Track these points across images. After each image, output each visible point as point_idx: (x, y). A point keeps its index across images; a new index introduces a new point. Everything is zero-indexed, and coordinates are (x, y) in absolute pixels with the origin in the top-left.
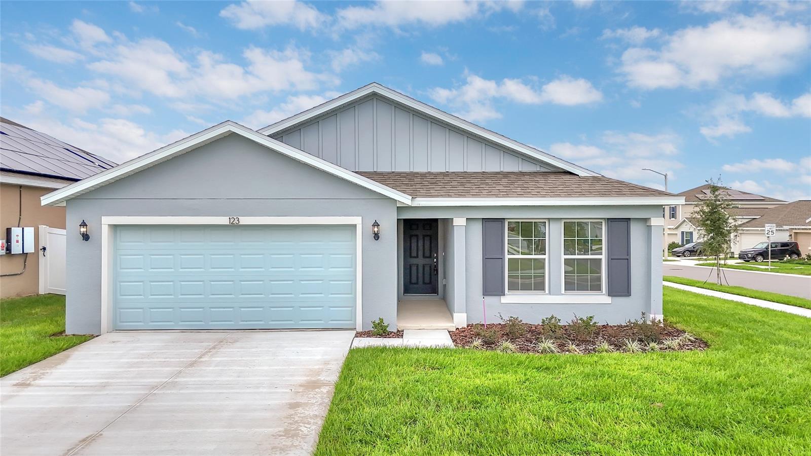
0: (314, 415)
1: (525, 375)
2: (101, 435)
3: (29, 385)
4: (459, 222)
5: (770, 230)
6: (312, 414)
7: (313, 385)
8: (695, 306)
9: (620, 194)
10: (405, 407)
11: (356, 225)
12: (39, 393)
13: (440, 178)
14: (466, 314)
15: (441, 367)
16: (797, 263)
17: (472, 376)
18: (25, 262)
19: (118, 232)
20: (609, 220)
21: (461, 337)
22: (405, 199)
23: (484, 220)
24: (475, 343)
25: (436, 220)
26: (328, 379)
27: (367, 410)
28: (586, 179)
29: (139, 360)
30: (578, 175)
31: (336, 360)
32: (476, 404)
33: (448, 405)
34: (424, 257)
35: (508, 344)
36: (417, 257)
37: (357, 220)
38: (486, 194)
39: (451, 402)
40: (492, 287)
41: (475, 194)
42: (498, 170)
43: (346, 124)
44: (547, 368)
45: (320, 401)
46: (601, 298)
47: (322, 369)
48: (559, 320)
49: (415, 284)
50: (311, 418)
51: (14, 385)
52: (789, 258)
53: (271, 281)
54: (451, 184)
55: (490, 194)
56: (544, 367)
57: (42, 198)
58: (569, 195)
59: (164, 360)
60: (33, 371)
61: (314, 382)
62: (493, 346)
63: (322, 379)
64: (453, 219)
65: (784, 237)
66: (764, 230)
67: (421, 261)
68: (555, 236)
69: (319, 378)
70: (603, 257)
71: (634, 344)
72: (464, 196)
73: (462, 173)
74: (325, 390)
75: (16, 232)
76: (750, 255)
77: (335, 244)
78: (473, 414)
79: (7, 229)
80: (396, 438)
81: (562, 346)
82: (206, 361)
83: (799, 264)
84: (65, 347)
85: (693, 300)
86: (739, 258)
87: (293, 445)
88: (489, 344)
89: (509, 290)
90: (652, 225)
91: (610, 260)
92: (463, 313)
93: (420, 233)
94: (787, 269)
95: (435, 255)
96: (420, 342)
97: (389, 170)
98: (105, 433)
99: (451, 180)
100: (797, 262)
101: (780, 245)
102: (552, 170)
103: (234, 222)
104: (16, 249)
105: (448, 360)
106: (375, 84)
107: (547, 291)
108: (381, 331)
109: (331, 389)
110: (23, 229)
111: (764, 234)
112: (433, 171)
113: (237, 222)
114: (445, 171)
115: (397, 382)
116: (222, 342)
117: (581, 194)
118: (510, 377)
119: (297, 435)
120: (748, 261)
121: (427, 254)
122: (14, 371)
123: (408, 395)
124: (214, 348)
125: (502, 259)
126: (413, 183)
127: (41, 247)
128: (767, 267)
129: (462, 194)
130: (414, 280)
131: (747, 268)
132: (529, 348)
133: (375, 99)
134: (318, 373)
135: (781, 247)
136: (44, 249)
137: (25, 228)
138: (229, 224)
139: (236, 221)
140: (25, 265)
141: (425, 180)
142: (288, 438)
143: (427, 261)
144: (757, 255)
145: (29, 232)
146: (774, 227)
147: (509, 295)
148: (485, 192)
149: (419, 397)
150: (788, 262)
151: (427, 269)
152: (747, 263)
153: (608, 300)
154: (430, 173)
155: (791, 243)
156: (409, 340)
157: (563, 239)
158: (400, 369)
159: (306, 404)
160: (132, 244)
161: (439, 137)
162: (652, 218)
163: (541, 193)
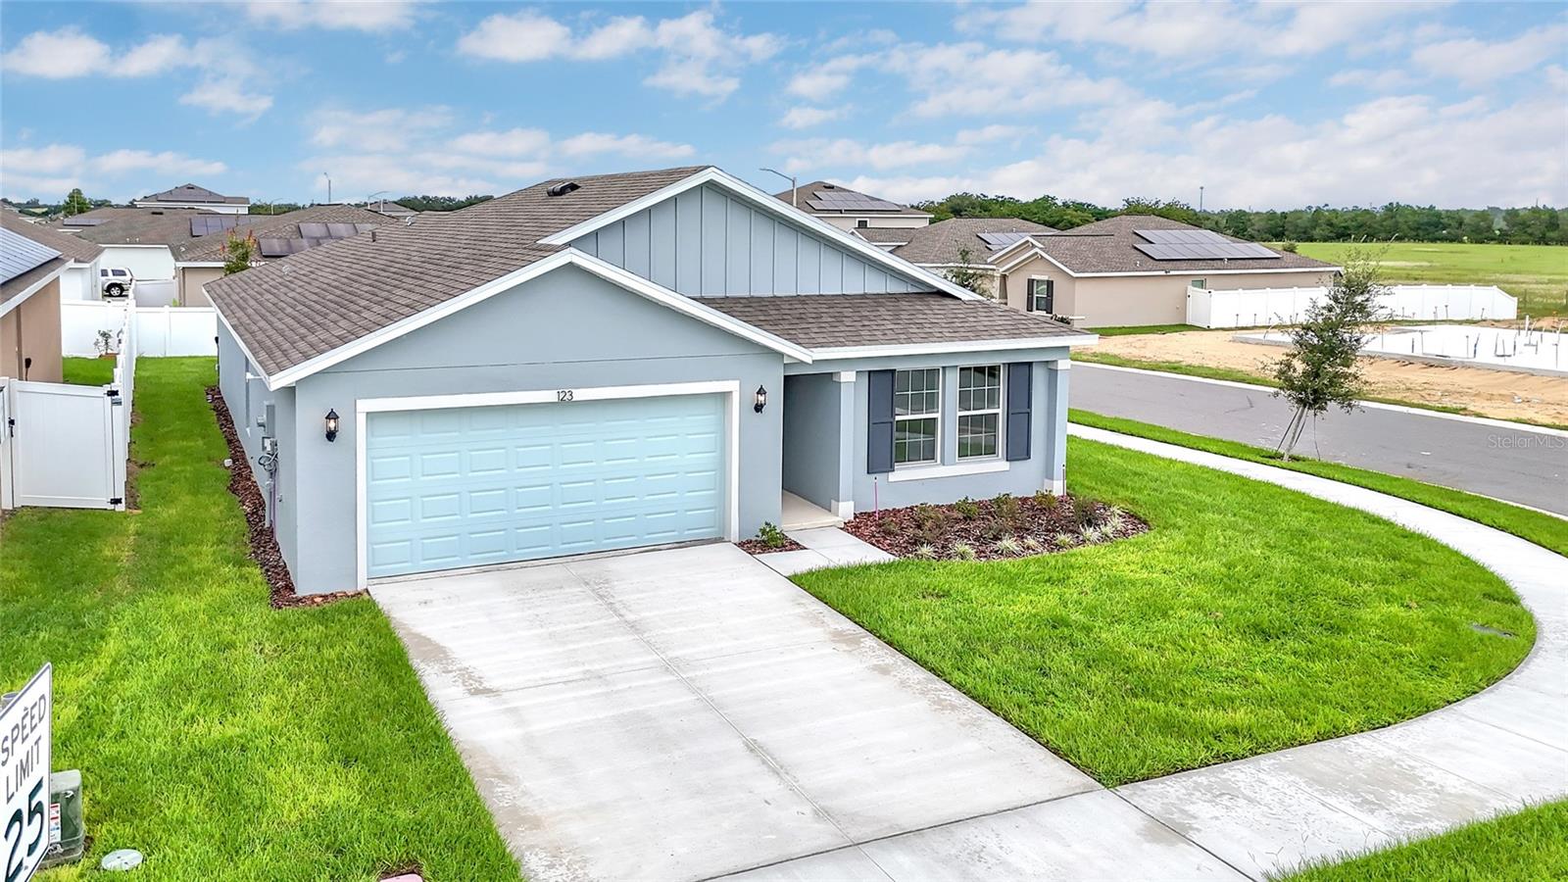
3: (491, 690)
4: (847, 377)
6: (920, 678)
7: (847, 639)
11: (731, 392)
14: (852, 502)
19: (370, 421)
20: (1009, 364)
22: (802, 355)
23: (872, 372)
28: (973, 305)
30: (961, 299)
31: (801, 596)
37: (732, 386)
38: (883, 338)
40: (878, 462)
42: (862, 292)
45: (897, 660)
46: (997, 465)
47: (811, 613)
55: (887, 338)
61: (839, 634)
63: (839, 628)
64: (839, 373)
69: (831, 626)
70: (1000, 411)
74: (871, 644)
77: (694, 420)
87: (973, 718)
89: (897, 463)
90: (1059, 368)
91: (1009, 414)
92: (849, 500)
102: (926, 290)
103: (567, 398)
107: (939, 462)
112: (779, 294)
113: (571, 397)
114: (795, 294)
117: (991, 335)
119: (956, 706)
125: (892, 423)
126: (771, 317)
129: (854, 339)
133: (704, 188)
134: (816, 618)
136: (11, 423)
138: (557, 400)
139: (568, 396)
142: (952, 711)
147: (899, 469)
153: (1005, 465)
154: (777, 298)
157: (958, 390)
159: (891, 667)
160: (391, 438)
162: (1059, 361)
163: (945, 334)
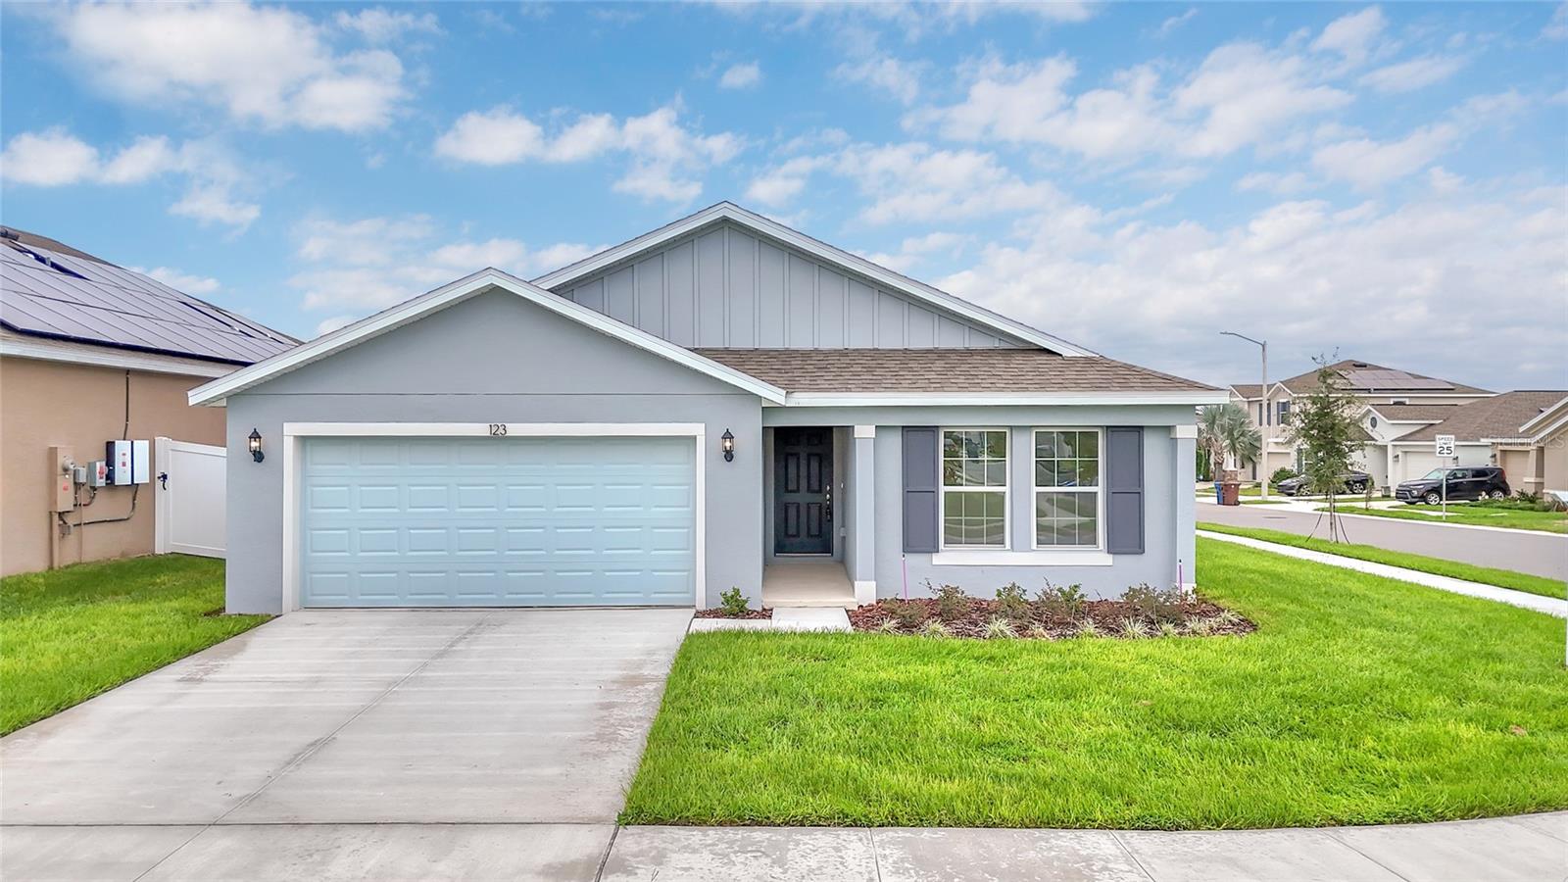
0: (637, 717)
1: (957, 666)
2: (334, 738)
3: (201, 680)
4: (864, 431)
5: (1445, 446)
6: (634, 716)
7: (633, 682)
8: (1261, 573)
9: (1125, 386)
10: (772, 706)
11: (695, 437)
12: (221, 691)
13: (832, 359)
14: (874, 583)
15: (830, 657)
16: (1499, 507)
17: (875, 668)
18: (134, 499)
19: (308, 448)
20: (1110, 429)
21: (864, 618)
22: (775, 395)
23: (906, 429)
24: (886, 626)
25: (830, 429)
26: (655, 673)
27: (715, 708)
28: (1074, 360)
29: (358, 649)
30: (1061, 355)
31: (666, 649)
32: (876, 702)
33: (836, 704)
34: (809, 490)
35: (937, 626)
36: (798, 490)
37: (697, 430)
38: (907, 386)
39: (840, 700)
40: (918, 539)
41: (890, 386)
42: (931, 347)
43: (679, 272)
44: (992, 658)
45: (645, 701)
46: (1096, 557)
47: (645, 660)
48: (1024, 591)
49: (794, 536)
50: (633, 720)
51: (179, 681)
52: (1487, 497)
53: (557, 528)
54: (852, 369)
55: (914, 386)
56: (987, 656)
57: (190, 393)
58: (1042, 387)
59: (395, 649)
60: (199, 662)
61: (634, 677)
62: (914, 629)
63: (646, 673)
64: (853, 427)
65: (1481, 459)
66: (1434, 446)
67: (803, 497)
68: (1022, 455)
69: (641, 672)
70: (1100, 489)
71: (1137, 625)
72: (872, 390)
73: (870, 350)
74: (651, 687)
75: (122, 447)
76: (1415, 493)
77: (662, 469)
78: (870, 714)
79: (108, 443)
80: (756, 742)
81: (1022, 630)
82: (460, 650)
83: (1503, 508)
84: (236, 629)
85: (1267, 565)
86: (1397, 497)
87: (610, 751)
88: (908, 626)
89: (945, 543)
90: (1178, 436)
91: (1112, 494)
92: (871, 581)
93: (803, 451)
94: (1480, 518)
95: (828, 488)
96: (798, 623)
97: (750, 346)
98: (339, 736)
99: (853, 362)
100: (1500, 504)
101: (1470, 473)
102: (1021, 346)
103: (498, 432)
104: (122, 477)
105: (841, 647)
106: (726, 204)
107: (1007, 546)
108: (736, 607)
109: (662, 685)
110: (132, 443)
111: (1435, 452)
112: (821, 347)
113: (503, 432)
114: (841, 348)
115: (762, 677)
116: (480, 624)
117: (1063, 387)
118: (933, 670)
119: (616, 740)
120: (1414, 503)
121: (815, 486)
122: (169, 663)
123: (776, 692)
124: (470, 632)
125: (935, 493)
126: (789, 367)
127: (158, 474)
128: (1440, 514)
129: (868, 386)
130: (792, 530)
131: (1404, 515)
132: (971, 633)
133: (726, 229)
134: (640, 665)
135: (1474, 476)
136: (165, 477)
137: (135, 442)
138: (489, 434)
139: (501, 431)
140: (134, 504)
141: (809, 362)
142: (602, 742)
143: (817, 498)
144: (1428, 491)
145: (142, 447)
146: (1450, 441)
147: (947, 551)
148: (905, 383)
149: (792, 693)
150: (1485, 504)
151: (814, 511)
152: (1412, 506)
153: (1108, 559)
154: (816, 351)
155: (1492, 471)
156: (781, 622)
157: (1034, 459)
158: (766, 661)
159: (625, 704)
160: (330, 467)
161: (833, 291)
162: (1178, 427)
163: (998, 385)
